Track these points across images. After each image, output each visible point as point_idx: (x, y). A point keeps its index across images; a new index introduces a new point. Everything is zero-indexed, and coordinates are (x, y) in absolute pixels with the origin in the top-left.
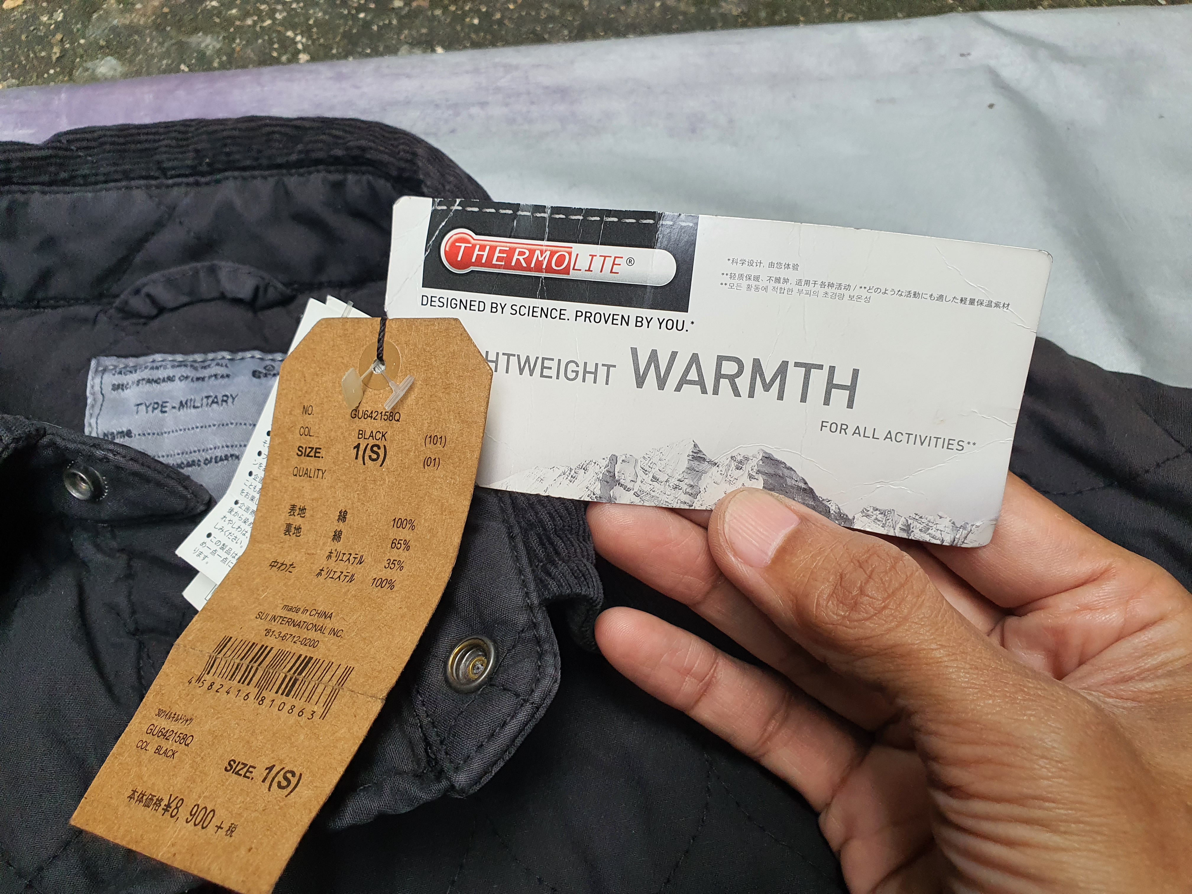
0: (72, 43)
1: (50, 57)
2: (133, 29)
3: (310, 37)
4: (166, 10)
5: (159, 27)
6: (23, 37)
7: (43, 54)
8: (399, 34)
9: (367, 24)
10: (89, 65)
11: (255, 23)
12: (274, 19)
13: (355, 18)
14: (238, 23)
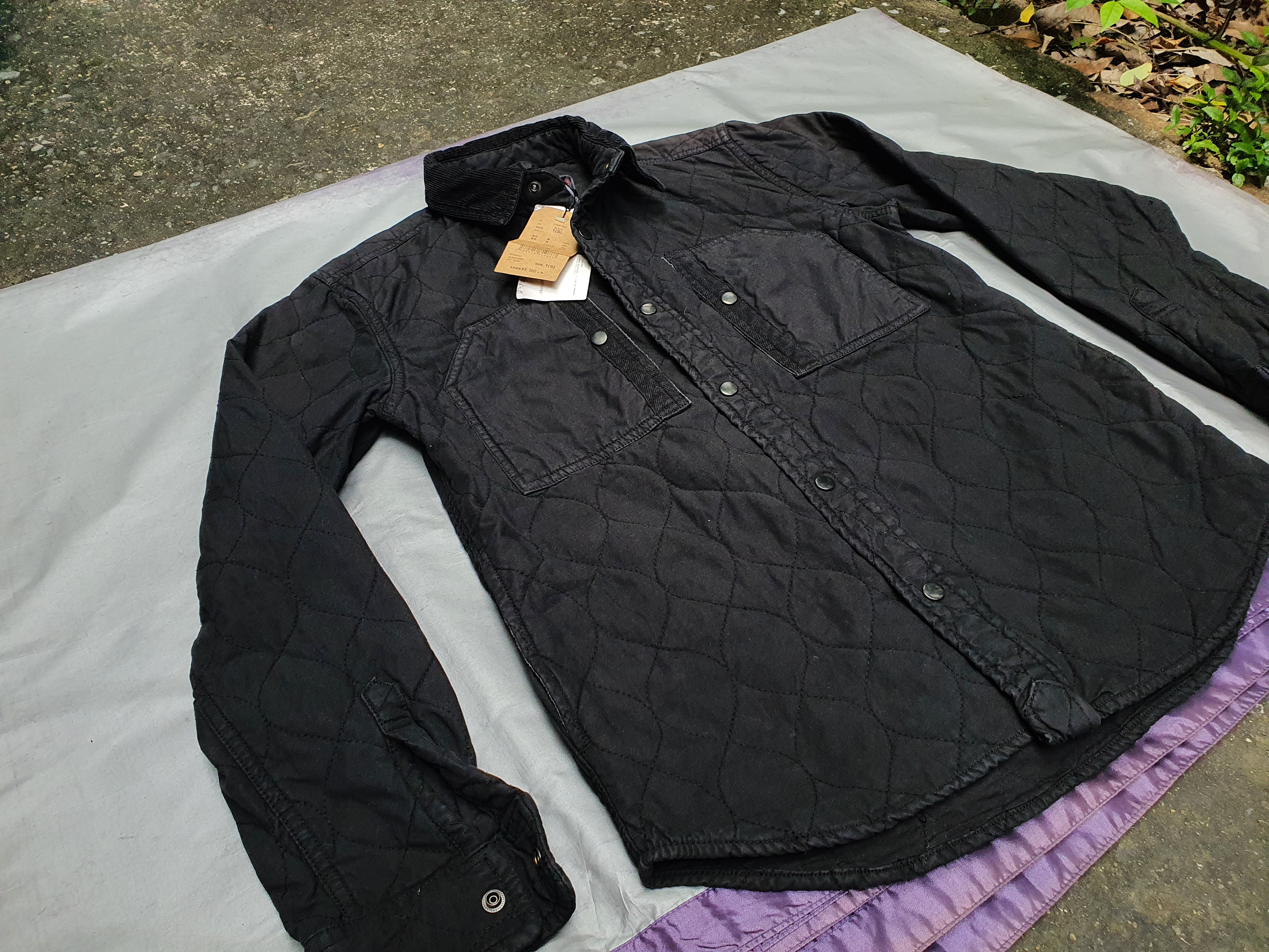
0: (411, 150)
2: (427, 142)
5: (435, 138)
6: (394, 152)
12: (469, 128)
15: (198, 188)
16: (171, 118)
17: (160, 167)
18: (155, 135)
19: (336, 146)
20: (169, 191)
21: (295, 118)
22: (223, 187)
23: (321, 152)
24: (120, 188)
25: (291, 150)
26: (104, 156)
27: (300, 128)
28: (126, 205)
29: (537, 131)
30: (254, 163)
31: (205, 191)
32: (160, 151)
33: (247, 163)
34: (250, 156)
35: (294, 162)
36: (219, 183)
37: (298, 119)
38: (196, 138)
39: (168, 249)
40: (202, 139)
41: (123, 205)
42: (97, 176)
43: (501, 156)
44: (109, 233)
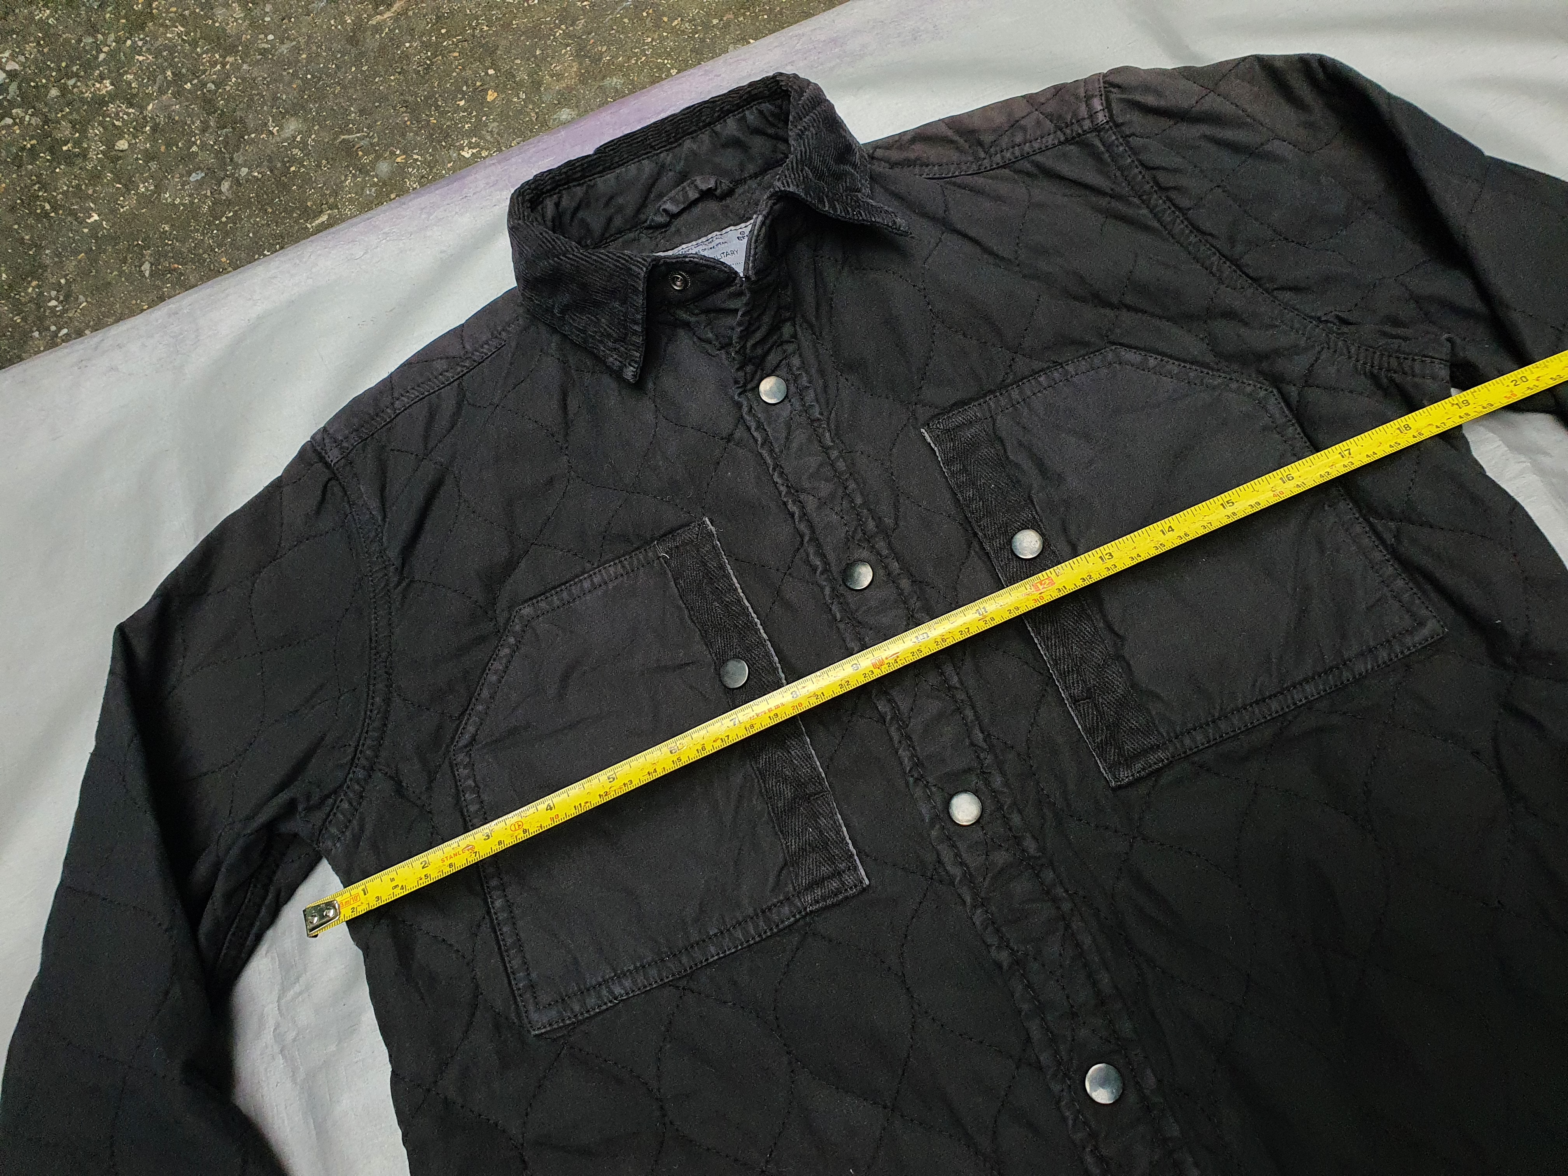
0: (538, 108)
1: (531, 120)
2: (569, 89)
3: (672, 59)
4: (583, 71)
5: (583, 81)
6: (511, 114)
7: (527, 119)
8: (724, 39)
9: (702, 40)
10: (555, 116)
11: (637, 61)
12: (646, 55)
13: (693, 38)
14: (626, 65)
15: (200, 183)
16: (187, 13)
17: (154, 129)
18: (157, 54)
19: (423, 92)
20: (159, 188)
21: (370, 17)
22: (237, 182)
23: (394, 108)
24: (95, 177)
25: (350, 99)
26: (83, 101)
27: (372, 43)
28: (96, 217)
29: (729, 111)
30: (292, 126)
31: (209, 194)
32: (161, 92)
33: (281, 128)
34: (287, 112)
35: (350, 132)
36: (233, 174)
37: (373, 22)
38: (216, 63)
39: (120, 346)
40: (224, 65)
41: (90, 217)
42: (65, 148)
43: (662, 168)
44: (63, 281)
